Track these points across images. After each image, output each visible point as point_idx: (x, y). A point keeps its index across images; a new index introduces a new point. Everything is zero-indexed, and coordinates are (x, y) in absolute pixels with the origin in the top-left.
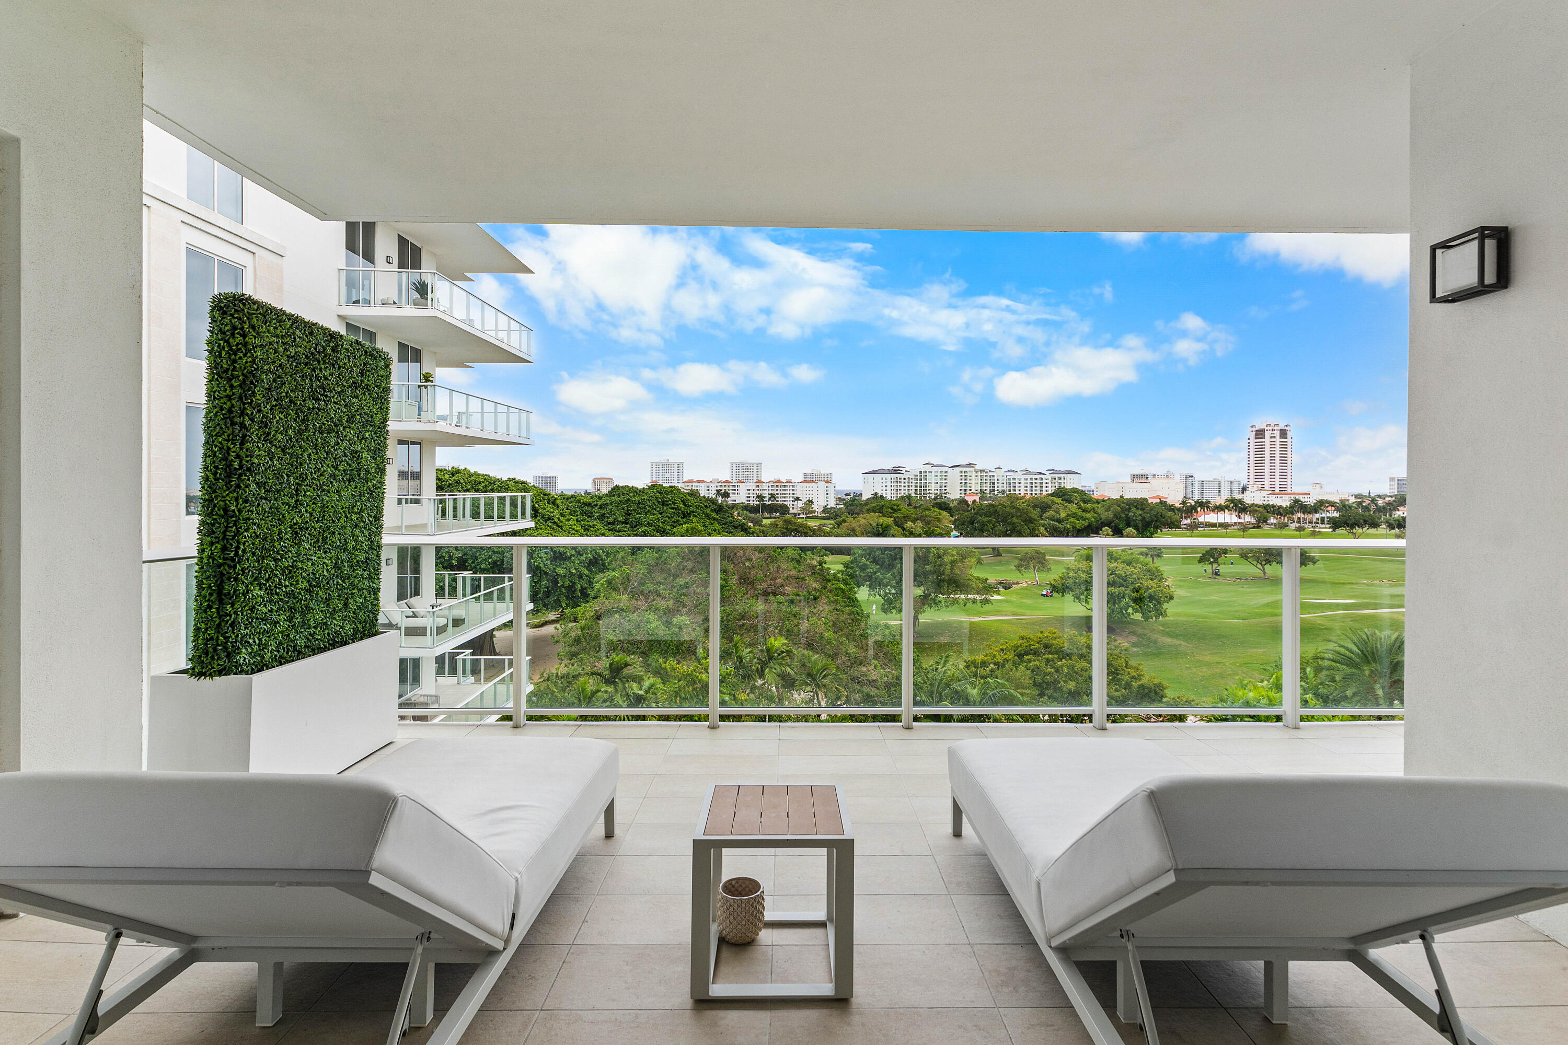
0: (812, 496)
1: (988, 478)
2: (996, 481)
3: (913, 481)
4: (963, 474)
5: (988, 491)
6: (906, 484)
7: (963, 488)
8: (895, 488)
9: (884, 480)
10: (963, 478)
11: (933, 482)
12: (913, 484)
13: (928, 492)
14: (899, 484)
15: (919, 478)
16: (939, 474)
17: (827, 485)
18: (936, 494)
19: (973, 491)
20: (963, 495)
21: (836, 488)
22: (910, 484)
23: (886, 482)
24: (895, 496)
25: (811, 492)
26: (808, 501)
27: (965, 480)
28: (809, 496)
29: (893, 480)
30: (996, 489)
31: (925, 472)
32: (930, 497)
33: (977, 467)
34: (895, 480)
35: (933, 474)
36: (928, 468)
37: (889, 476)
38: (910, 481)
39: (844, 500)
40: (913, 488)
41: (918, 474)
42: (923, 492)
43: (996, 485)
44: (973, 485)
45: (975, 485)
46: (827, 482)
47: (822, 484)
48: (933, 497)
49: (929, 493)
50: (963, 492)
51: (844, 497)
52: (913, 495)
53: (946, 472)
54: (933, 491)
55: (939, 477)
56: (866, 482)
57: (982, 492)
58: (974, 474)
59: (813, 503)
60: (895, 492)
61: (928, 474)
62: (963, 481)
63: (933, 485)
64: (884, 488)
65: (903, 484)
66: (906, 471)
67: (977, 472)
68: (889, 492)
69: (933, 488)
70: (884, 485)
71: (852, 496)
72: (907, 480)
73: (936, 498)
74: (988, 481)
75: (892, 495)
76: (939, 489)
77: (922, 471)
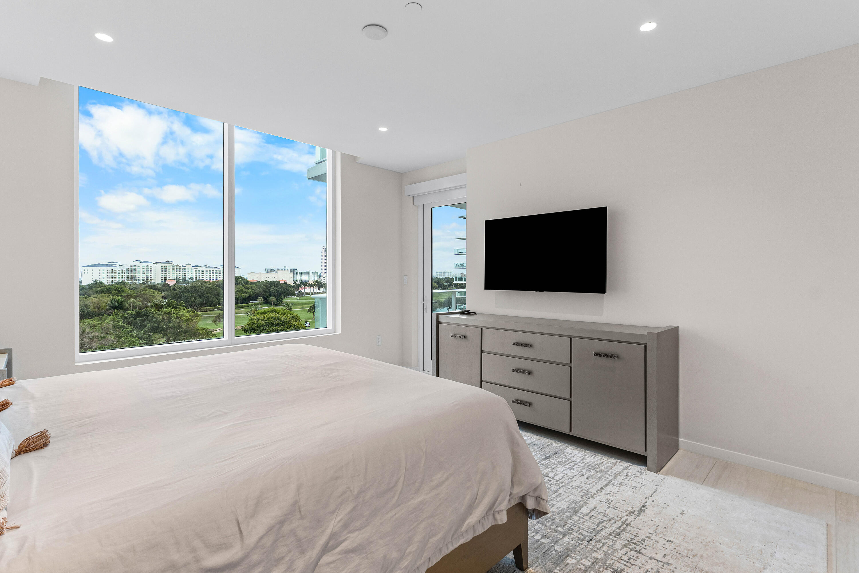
1: (182, 270)
2: (187, 272)
3: (125, 272)
4: (164, 268)
5: (181, 278)
6: (120, 274)
7: (164, 277)
8: (111, 277)
9: (101, 272)
11: (141, 272)
12: (125, 274)
13: (137, 279)
14: (114, 274)
15: (130, 270)
16: (146, 267)
18: (144, 280)
19: (172, 278)
20: (164, 281)
22: (124, 274)
24: (111, 282)
27: (165, 271)
29: (109, 272)
30: (187, 277)
31: (135, 266)
32: (139, 282)
33: (173, 263)
34: (111, 271)
35: (141, 268)
36: (137, 263)
37: (105, 269)
38: (123, 272)
40: (126, 277)
41: (130, 267)
42: (133, 279)
43: (187, 274)
45: (172, 274)
48: (141, 282)
49: (139, 280)
50: (164, 279)
52: (126, 281)
53: (151, 266)
54: (141, 279)
55: (146, 270)
56: (86, 273)
57: (178, 279)
58: (171, 268)
60: (111, 279)
61: (137, 267)
62: (164, 272)
63: (141, 275)
64: (102, 277)
65: (117, 274)
66: (119, 265)
67: (173, 267)
68: (106, 279)
69: (141, 276)
70: (101, 274)
72: (120, 272)
73: (143, 283)
74: (182, 272)
75: (109, 282)
76: (146, 277)
77: (133, 265)
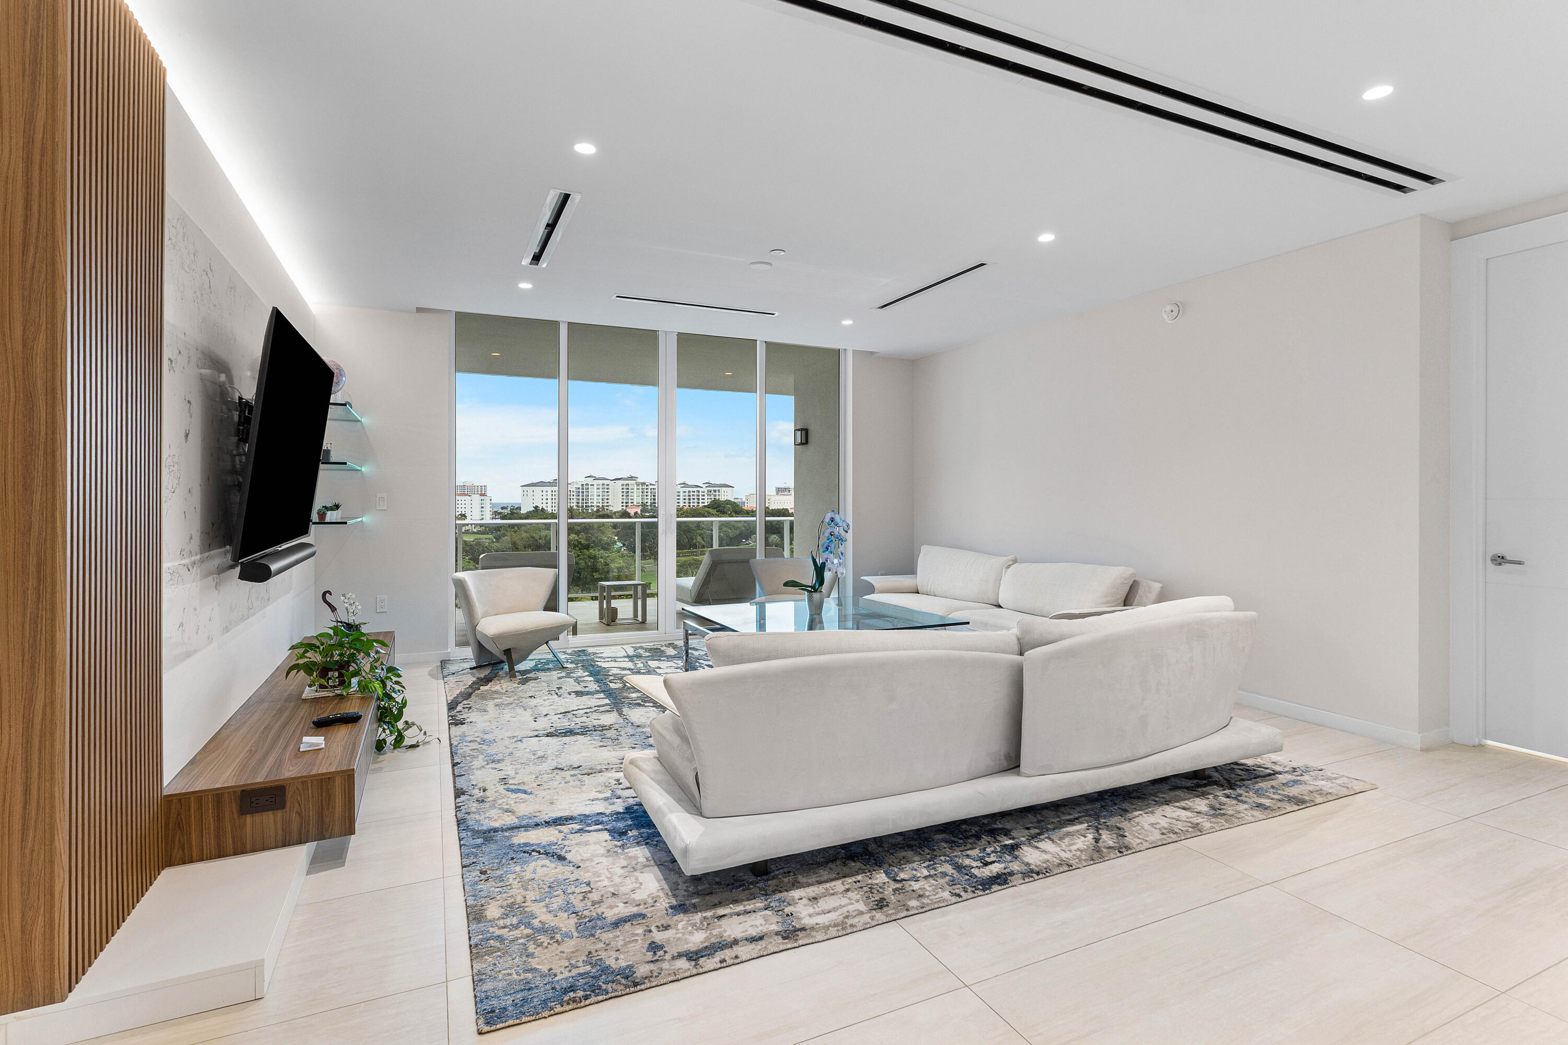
0: (465, 510)
1: (649, 491)
2: (656, 494)
3: (575, 494)
4: (625, 487)
5: (649, 504)
6: (568, 497)
7: (625, 501)
8: (556, 501)
9: (544, 493)
10: (625, 490)
11: (595, 495)
12: (575, 497)
13: (590, 505)
15: (581, 490)
16: (601, 487)
17: (483, 498)
18: (598, 506)
19: (635, 504)
20: (625, 508)
21: (492, 501)
22: (572, 497)
23: (547, 495)
25: (463, 506)
26: (460, 515)
27: (626, 492)
28: (462, 510)
29: (554, 493)
30: (656, 501)
31: (587, 485)
32: (592, 510)
33: (639, 480)
34: (556, 493)
35: (595, 487)
36: (590, 481)
37: (549, 489)
38: (572, 494)
39: (501, 513)
40: (575, 501)
41: (580, 487)
42: (585, 505)
43: (656, 498)
44: (635, 498)
45: (637, 499)
46: (481, 495)
47: (476, 498)
48: (595, 510)
49: (592, 506)
50: (624, 504)
51: (500, 511)
52: (575, 507)
53: (608, 485)
54: (595, 504)
55: (601, 490)
56: (525, 495)
57: (644, 505)
58: (635, 487)
59: (466, 517)
60: (556, 505)
61: (589, 487)
62: (625, 494)
63: (595, 498)
64: (544, 501)
67: (638, 485)
68: (550, 505)
69: (595, 501)
70: (544, 497)
71: (509, 510)
72: (568, 493)
73: (598, 510)
74: (649, 494)
75: (554, 509)
76: (601, 501)
77: (584, 483)
